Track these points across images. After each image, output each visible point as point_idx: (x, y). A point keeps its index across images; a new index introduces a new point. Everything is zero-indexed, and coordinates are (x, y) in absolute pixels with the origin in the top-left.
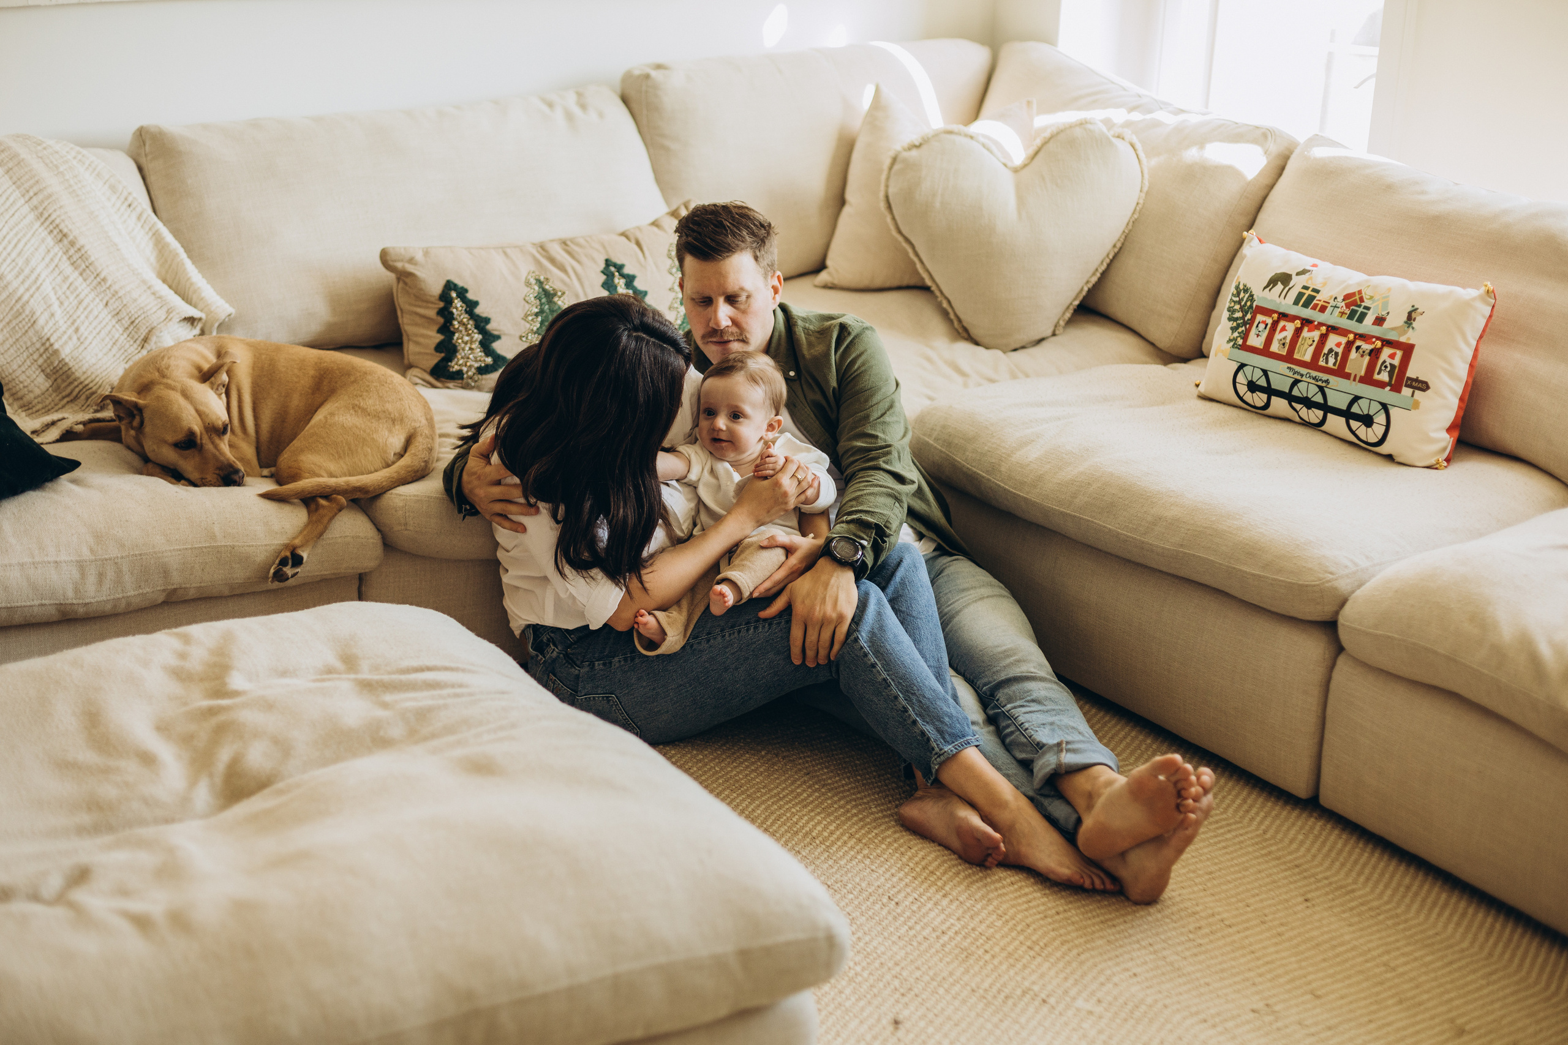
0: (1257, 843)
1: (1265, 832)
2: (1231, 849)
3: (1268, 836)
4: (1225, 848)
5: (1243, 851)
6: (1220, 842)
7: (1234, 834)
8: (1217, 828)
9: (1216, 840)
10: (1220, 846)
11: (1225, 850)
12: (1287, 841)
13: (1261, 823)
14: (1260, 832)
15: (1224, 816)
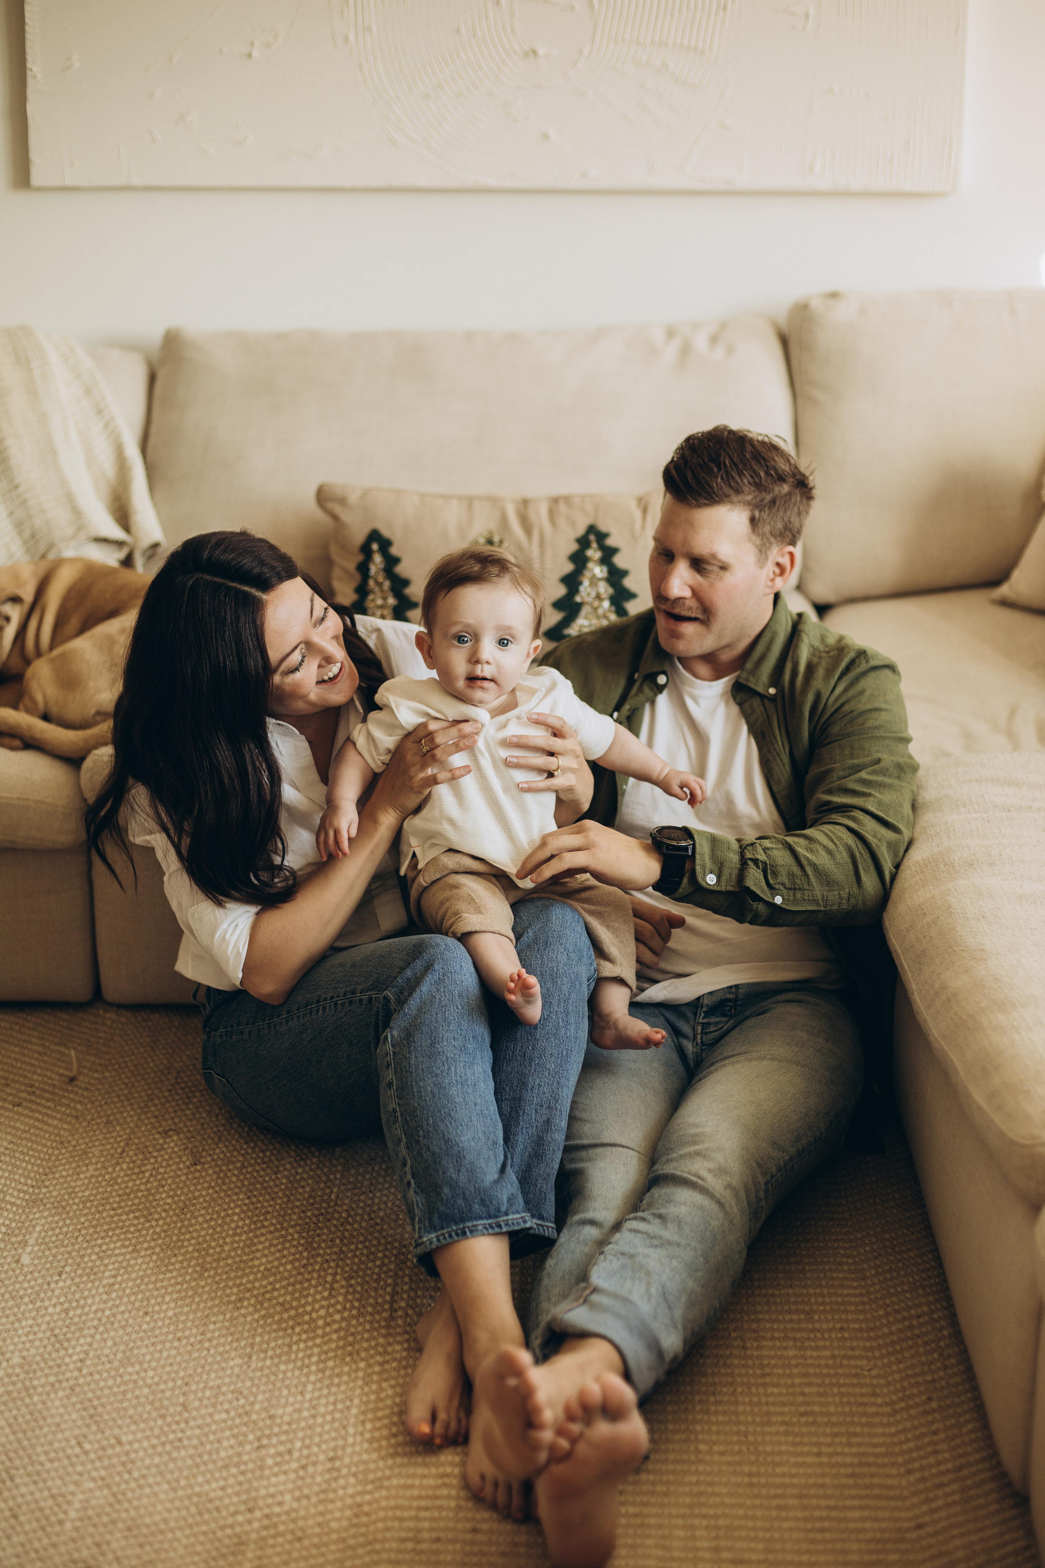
0: (878, 1541)
1: (919, 1527)
2: (827, 1536)
3: (914, 1535)
4: (823, 1530)
5: (839, 1546)
6: (822, 1519)
7: (866, 1513)
8: (853, 1497)
9: (825, 1513)
10: (818, 1525)
11: (819, 1536)
12: (933, 1551)
13: (932, 1511)
14: (912, 1524)
15: (896, 1482)
